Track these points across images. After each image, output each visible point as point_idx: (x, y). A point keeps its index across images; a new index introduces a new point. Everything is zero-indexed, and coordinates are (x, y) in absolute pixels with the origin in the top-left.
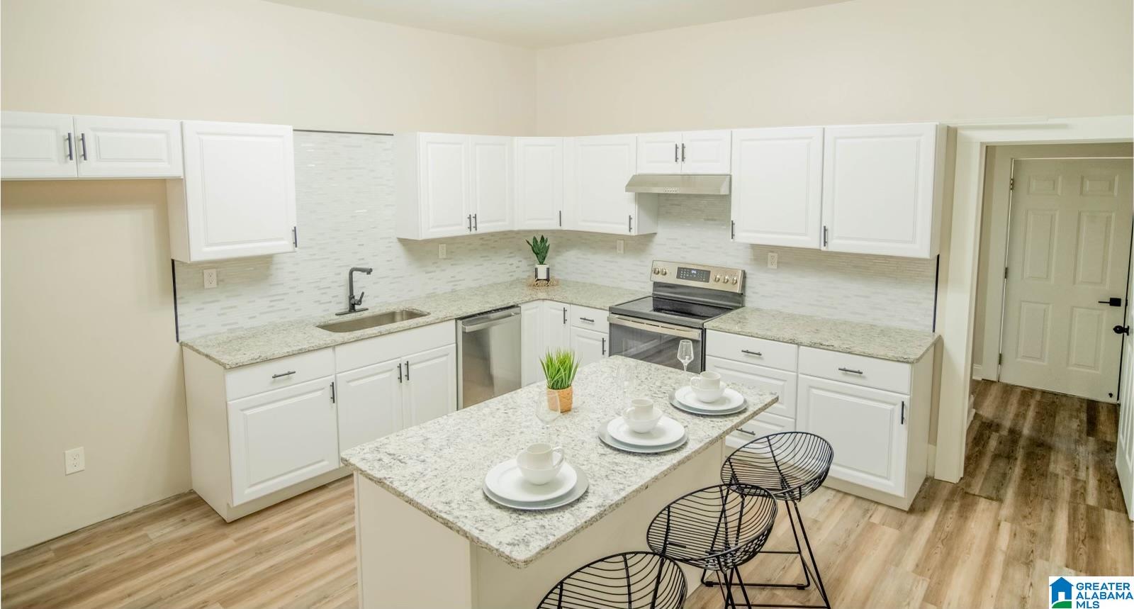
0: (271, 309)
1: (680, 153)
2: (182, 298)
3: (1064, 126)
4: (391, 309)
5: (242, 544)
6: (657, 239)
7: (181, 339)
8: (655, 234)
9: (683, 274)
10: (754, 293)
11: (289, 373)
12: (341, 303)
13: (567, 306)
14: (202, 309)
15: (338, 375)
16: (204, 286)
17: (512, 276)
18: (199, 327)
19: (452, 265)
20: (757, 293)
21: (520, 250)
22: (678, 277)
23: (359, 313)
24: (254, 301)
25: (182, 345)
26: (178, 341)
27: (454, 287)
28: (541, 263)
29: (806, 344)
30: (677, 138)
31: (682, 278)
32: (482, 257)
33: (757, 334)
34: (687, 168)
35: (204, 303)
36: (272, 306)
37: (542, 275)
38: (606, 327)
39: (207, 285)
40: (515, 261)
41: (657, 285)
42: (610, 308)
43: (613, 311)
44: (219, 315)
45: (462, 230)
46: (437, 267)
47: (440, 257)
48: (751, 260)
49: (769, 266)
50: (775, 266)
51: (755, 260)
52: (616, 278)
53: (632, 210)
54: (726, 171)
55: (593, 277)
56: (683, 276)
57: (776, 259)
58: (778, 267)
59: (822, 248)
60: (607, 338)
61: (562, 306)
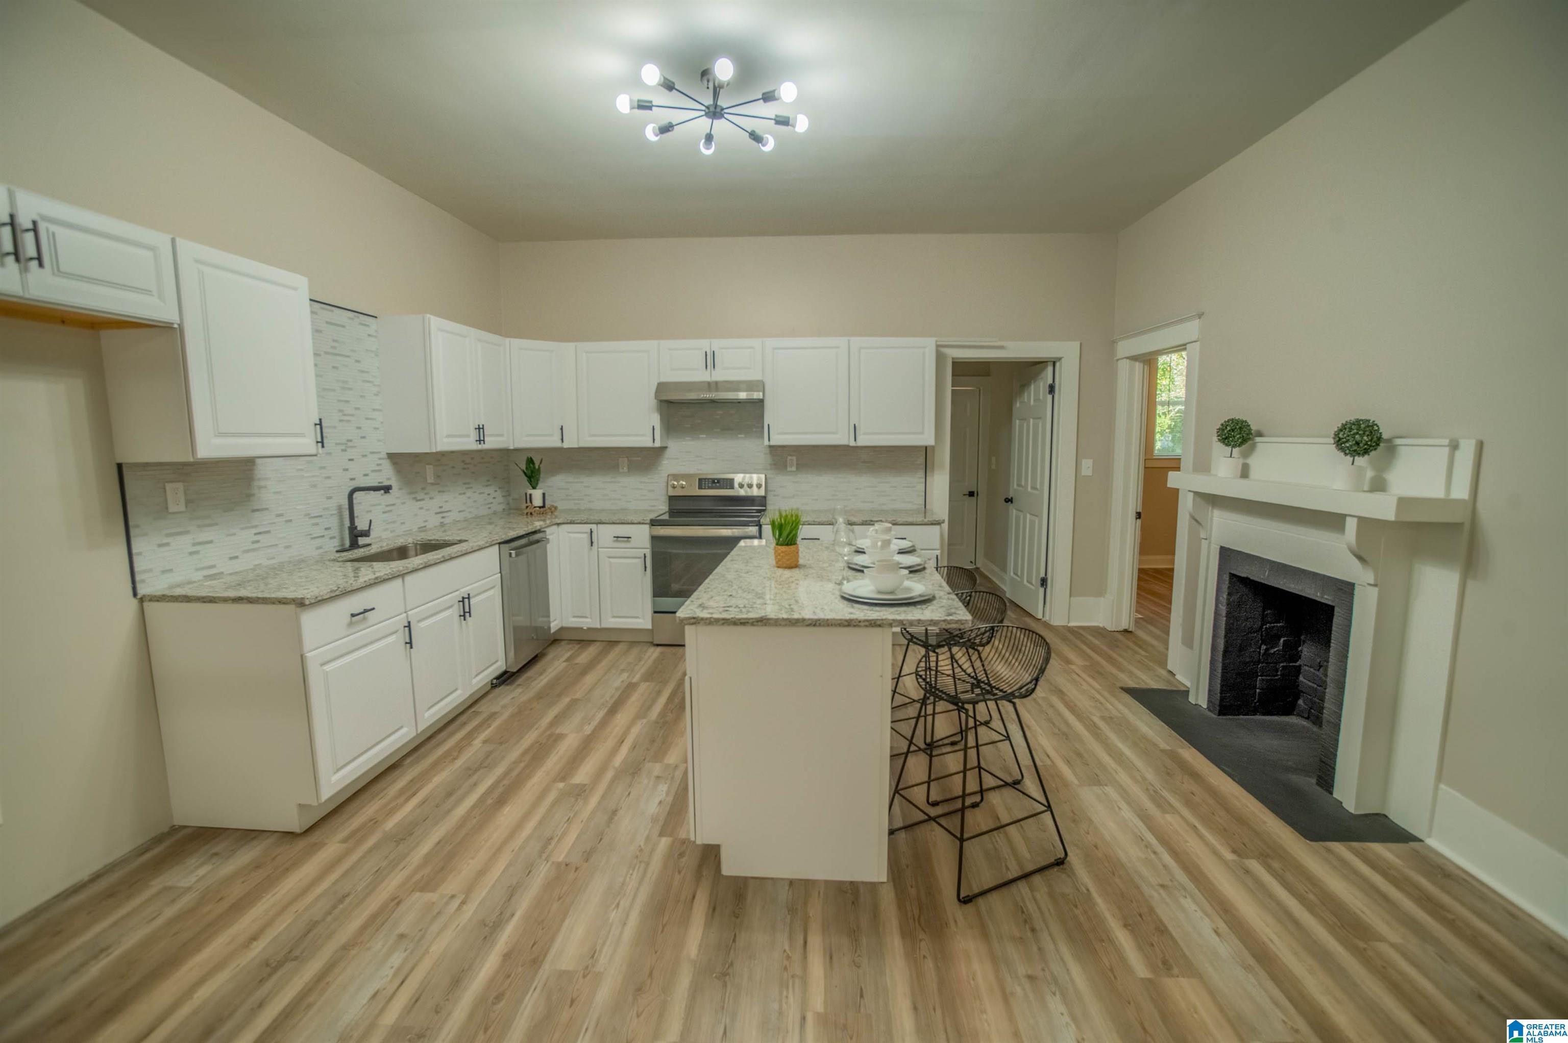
0: (256, 546)
1: (710, 361)
2: (137, 526)
3: (1002, 347)
4: (400, 542)
5: (359, 842)
6: (669, 453)
7: (142, 590)
8: (666, 447)
9: (705, 484)
10: (775, 496)
11: (366, 611)
12: (334, 537)
13: (594, 527)
14: (167, 544)
15: (409, 613)
16: (167, 508)
17: (489, 508)
18: (164, 572)
19: (439, 492)
20: (777, 496)
21: (495, 478)
22: (700, 487)
23: (362, 550)
24: (234, 534)
25: (142, 600)
26: (135, 594)
27: (442, 520)
28: (534, 488)
29: (859, 523)
30: (705, 344)
31: (705, 489)
32: (465, 484)
33: (814, 521)
34: (719, 375)
35: (168, 535)
36: (258, 542)
37: (538, 502)
38: (647, 543)
39: (172, 508)
40: (490, 490)
41: (671, 498)
42: (651, 520)
43: (654, 523)
44: (191, 553)
45: (469, 443)
46: (426, 494)
47: (429, 481)
48: (771, 465)
49: (789, 469)
50: (794, 469)
51: (775, 464)
52: (620, 499)
53: (655, 419)
54: (759, 378)
55: (590, 502)
56: (705, 486)
57: (795, 463)
58: (797, 468)
59: (852, 443)
60: (648, 553)
61: (587, 528)
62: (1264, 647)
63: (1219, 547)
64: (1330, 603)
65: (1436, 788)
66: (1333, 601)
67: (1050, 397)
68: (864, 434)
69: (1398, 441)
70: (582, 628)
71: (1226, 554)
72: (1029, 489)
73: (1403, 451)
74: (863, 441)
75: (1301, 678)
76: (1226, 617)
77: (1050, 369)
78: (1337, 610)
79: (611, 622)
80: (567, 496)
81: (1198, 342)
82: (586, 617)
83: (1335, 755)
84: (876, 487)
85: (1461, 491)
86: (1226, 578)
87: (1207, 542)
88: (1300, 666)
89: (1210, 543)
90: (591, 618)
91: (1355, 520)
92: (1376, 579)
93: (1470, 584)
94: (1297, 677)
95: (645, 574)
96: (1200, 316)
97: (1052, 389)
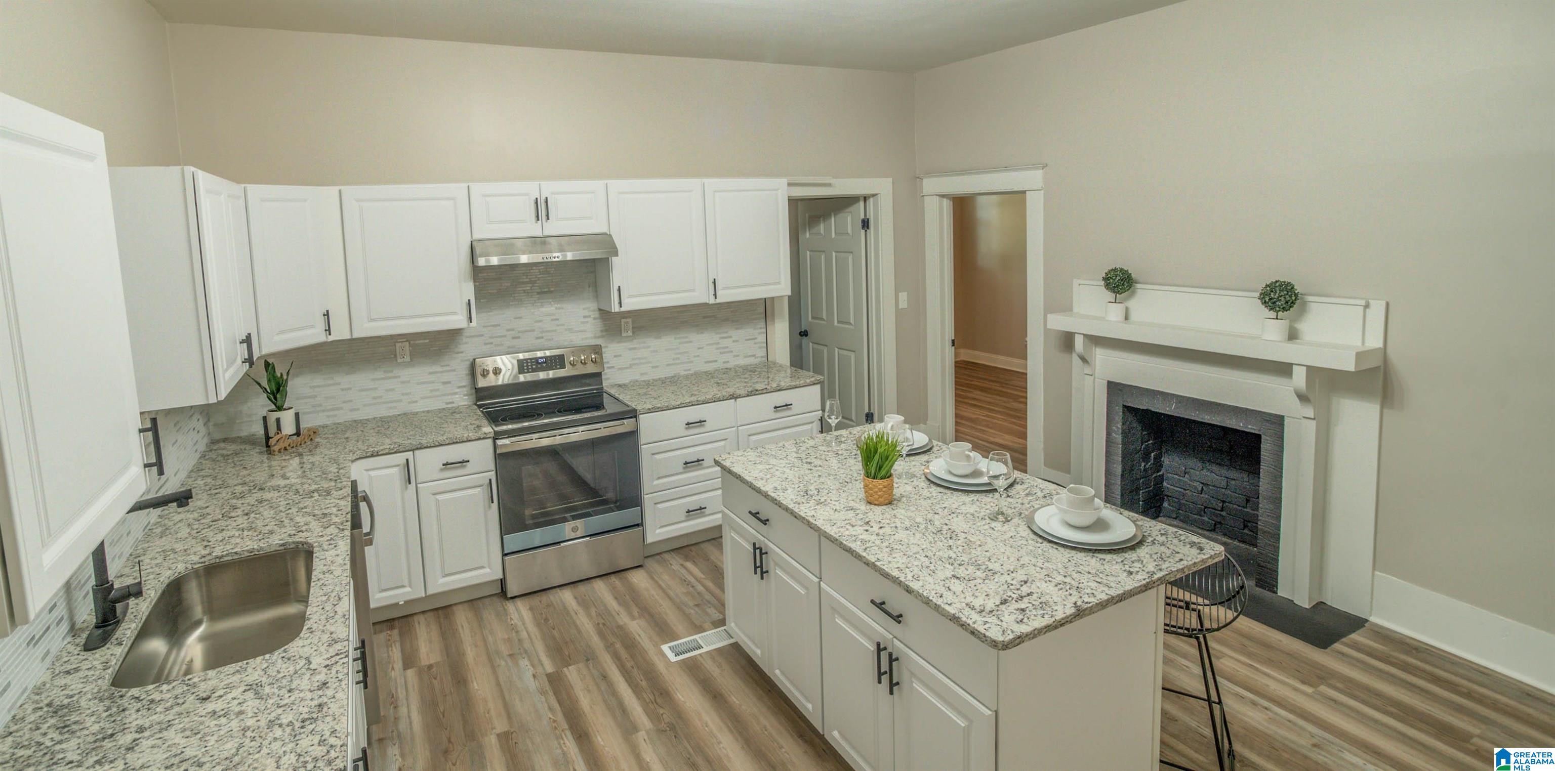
1: (542, 210)
9: (527, 366)
13: (410, 455)
22: (521, 371)
28: (280, 408)
30: (538, 188)
31: (527, 372)
34: (551, 228)
38: (490, 464)
42: (495, 432)
43: (498, 436)
48: (602, 331)
49: (624, 334)
50: (630, 333)
51: (606, 330)
52: (400, 401)
53: (468, 291)
54: (604, 230)
55: (352, 410)
56: (528, 369)
57: (630, 325)
58: (633, 333)
59: (712, 301)
60: (492, 475)
61: (400, 458)
62: (1143, 464)
63: (1105, 383)
64: (1257, 432)
65: (1373, 575)
66: (1259, 430)
67: (863, 232)
68: (724, 289)
69: (1310, 298)
70: (397, 604)
71: (1114, 388)
72: (836, 323)
73: (1313, 306)
74: (724, 296)
75: (1165, 484)
76: (1122, 444)
77: (862, 204)
78: (1263, 437)
79: (440, 583)
80: (314, 406)
81: (1042, 191)
82: (403, 586)
83: (1277, 560)
84: (718, 343)
85: (1375, 342)
86: (1119, 410)
87: (1092, 378)
88: (1163, 475)
89: (1095, 378)
90: (410, 586)
91: (1305, 368)
92: (1315, 415)
93: (1385, 411)
94: (1162, 483)
95: (490, 507)
96: (1044, 166)
97: (865, 224)
